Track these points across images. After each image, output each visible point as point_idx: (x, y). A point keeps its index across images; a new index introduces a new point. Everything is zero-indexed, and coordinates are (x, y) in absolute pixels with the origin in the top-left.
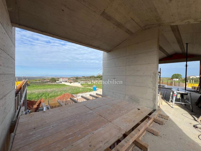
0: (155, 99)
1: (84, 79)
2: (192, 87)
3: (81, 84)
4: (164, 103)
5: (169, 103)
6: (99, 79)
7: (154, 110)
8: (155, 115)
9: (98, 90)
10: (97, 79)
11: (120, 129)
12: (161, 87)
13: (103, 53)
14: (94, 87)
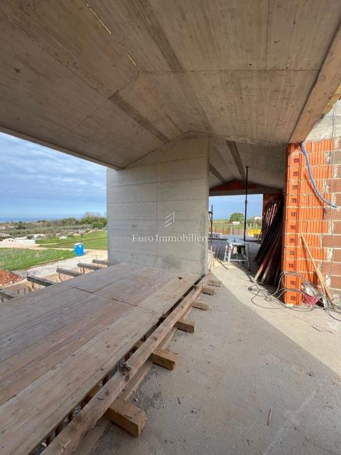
0: (203, 258)
1: (45, 228)
2: (255, 235)
3: (37, 242)
4: (217, 263)
5: (223, 263)
6: (89, 226)
7: (203, 276)
8: (204, 284)
9: (88, 252)
10: (83, 225)
11: (154, 313)
12: (213, 237)
13: (107, 171)
14: (77, 246)
